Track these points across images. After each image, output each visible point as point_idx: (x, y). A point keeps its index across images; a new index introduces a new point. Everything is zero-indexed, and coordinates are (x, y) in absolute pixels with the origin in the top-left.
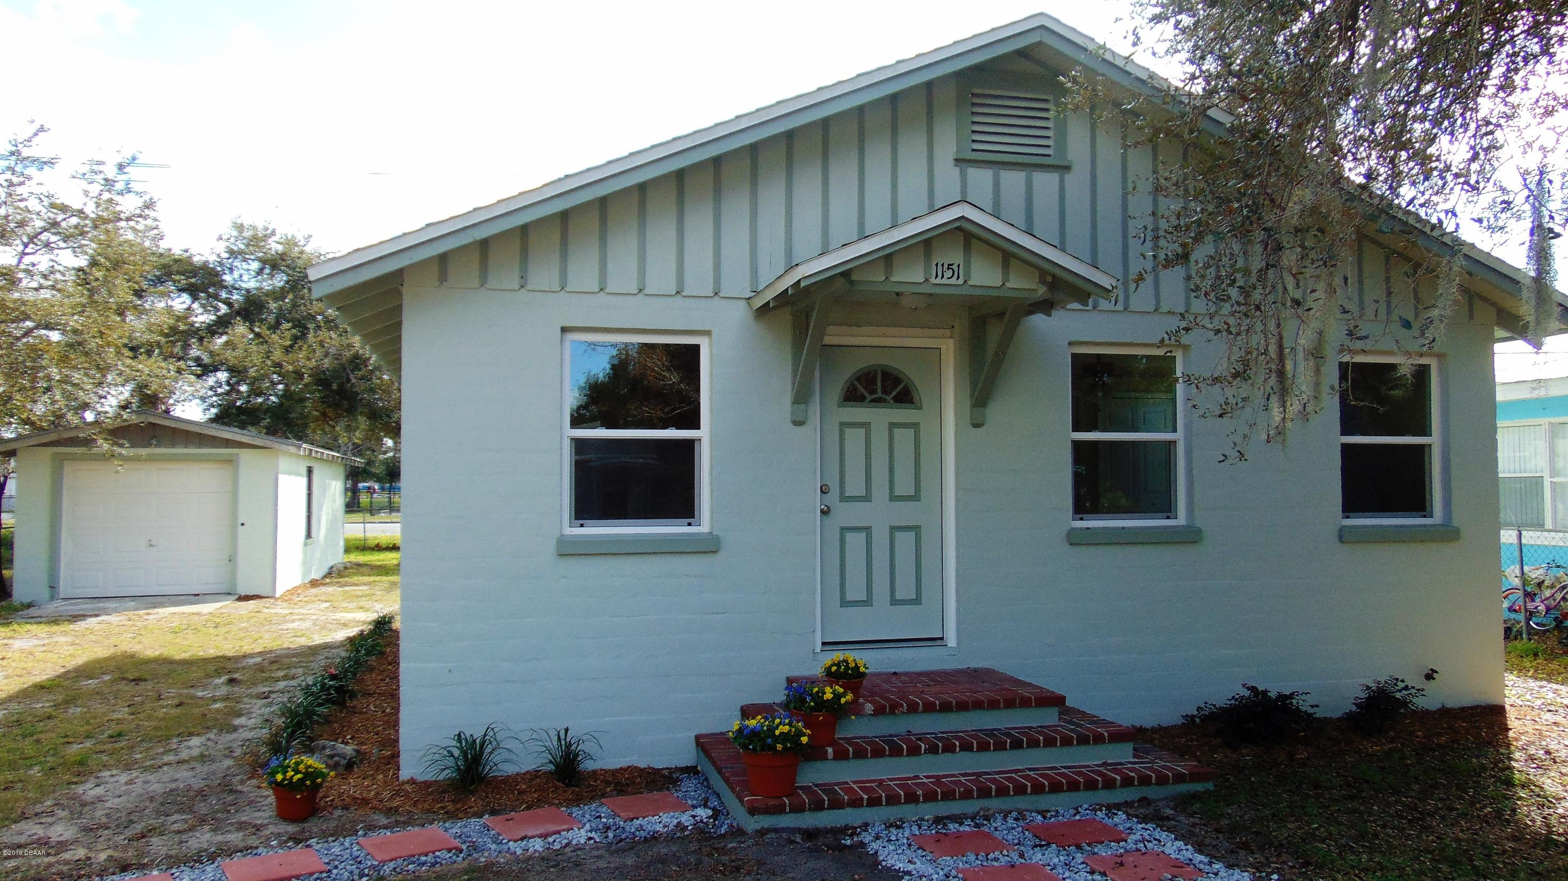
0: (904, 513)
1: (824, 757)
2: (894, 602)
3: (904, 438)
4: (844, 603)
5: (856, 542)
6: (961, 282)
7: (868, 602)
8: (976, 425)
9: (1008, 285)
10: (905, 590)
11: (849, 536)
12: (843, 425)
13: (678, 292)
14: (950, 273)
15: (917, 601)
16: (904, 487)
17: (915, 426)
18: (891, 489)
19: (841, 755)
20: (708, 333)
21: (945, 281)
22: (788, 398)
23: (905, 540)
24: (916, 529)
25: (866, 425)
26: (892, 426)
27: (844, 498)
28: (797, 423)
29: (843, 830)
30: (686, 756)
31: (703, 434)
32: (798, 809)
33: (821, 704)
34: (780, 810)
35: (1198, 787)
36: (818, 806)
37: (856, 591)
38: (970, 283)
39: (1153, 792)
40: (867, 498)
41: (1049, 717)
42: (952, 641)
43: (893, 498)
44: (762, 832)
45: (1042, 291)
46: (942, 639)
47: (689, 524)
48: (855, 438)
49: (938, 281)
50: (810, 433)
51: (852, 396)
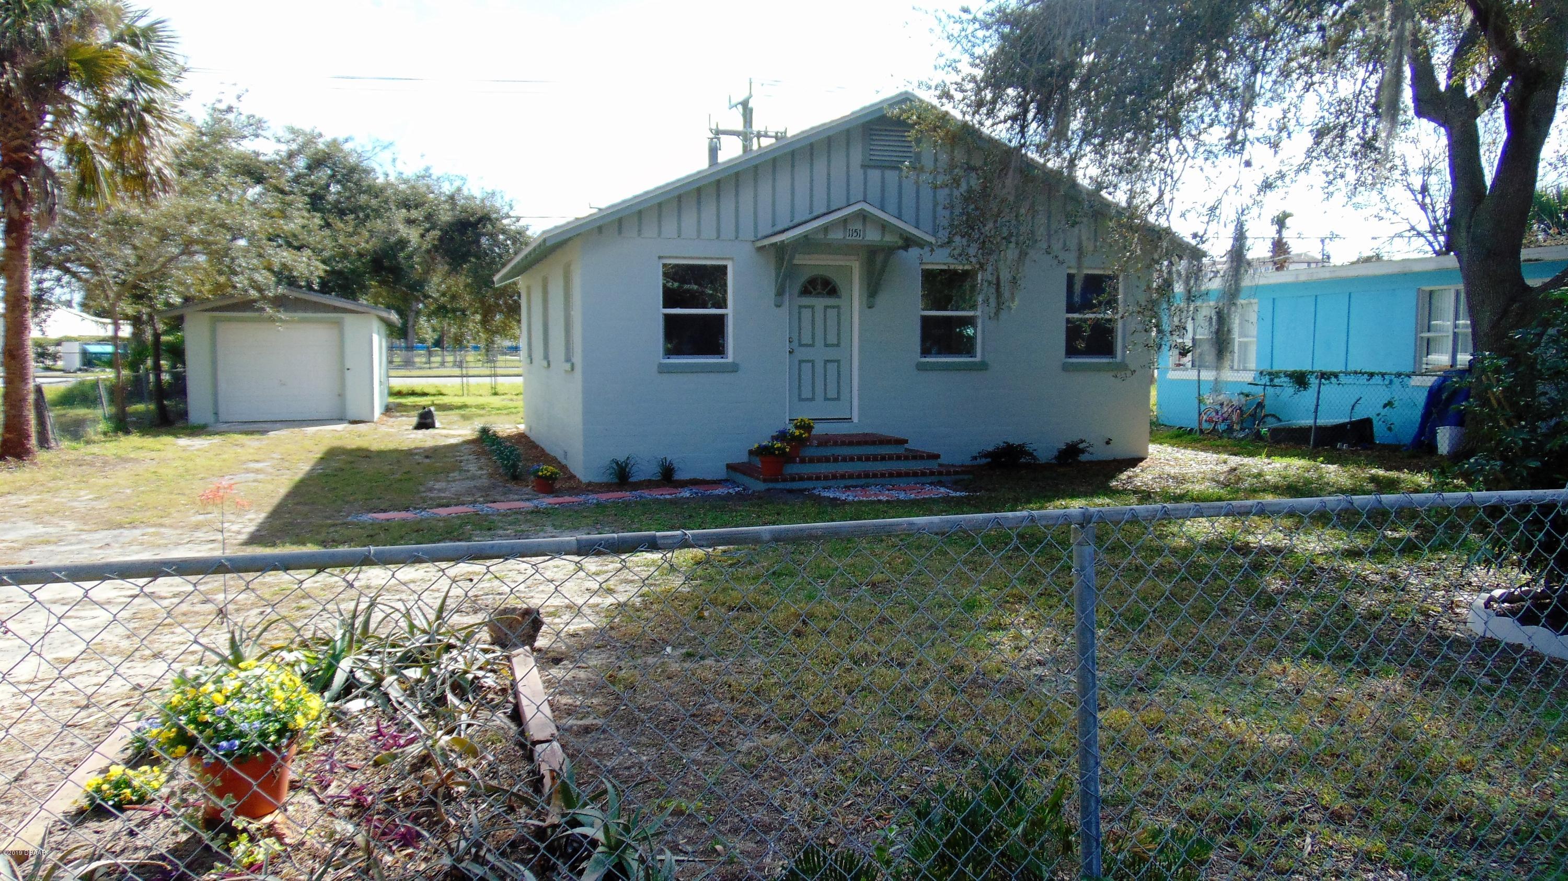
0: (832, 354)
1: (794, 462)
3: (832, 313)
4: (801, 399)
5: (806, 367)
6: (861, 238)
8: (870, 307)
9: (883, 240)
10: (832, 393)
11: (803, 365)
12: (800, 307)
13: (717, 238)
14: (856, 234)
15: (838, 399)
16: (832, 339)
17: (838, 307)
18: (825, 340)
19: (803, 461)
20: (732, 259)
21: (853, 238)
22: (772, 293)
23: (832, 368)
24: (838, 362)
25: (812, 307)
26: (826, 307)
27: (801, 345)
28: (778, 306)
29: (805, 490)
30: (722, 474)
31: (729, 311)
32: (785, 480)
33: (793, 438)
34: (777, 481)
35: (966, 477)
36: (793, 479)
37: (807, 393)
38: (865, 238)
39: (944, 478)
40: (812, 345)
41: (900, 450)
42: (855, 420)
43: (826, 345)
44: (769, 490)
45: (900, 242)
46: (851, 419)
47: (722, 358)
48: (807, 313)
49: (850, 238)
50: (784, 311)
51: (806, 291)
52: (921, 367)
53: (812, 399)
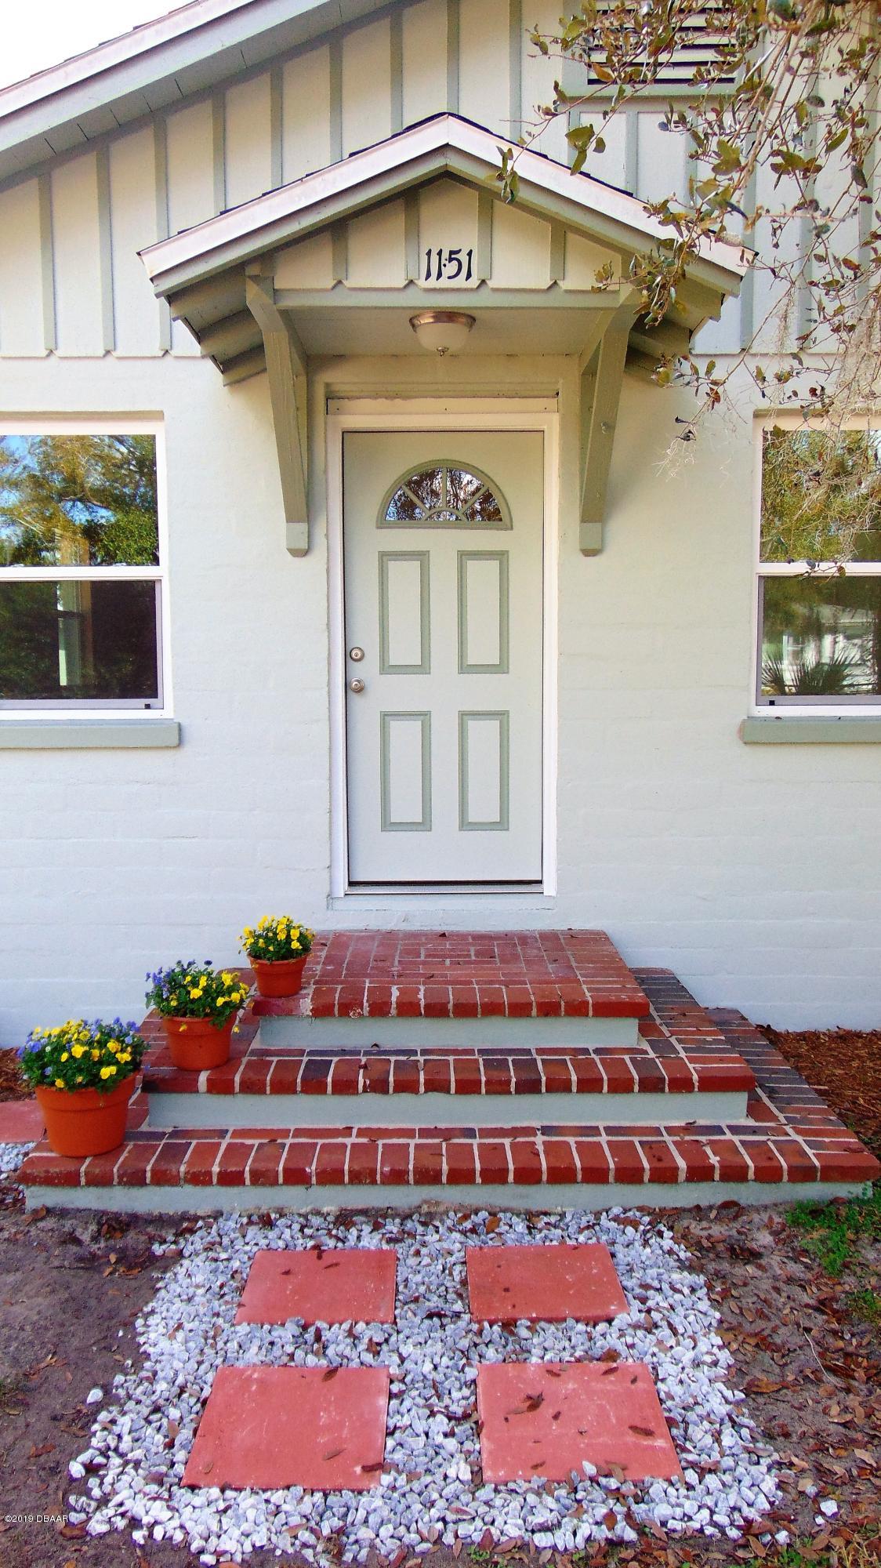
0: (484, 692)
1: (189, 1089)
2: (465, 825)
3: (482, 574)
4: (387, 824)
5: (405, 735)
6: (474, 282)
7: (425, 825)
8: (589, 553)
9: (564, 285)
10: (484, 808)
11: (395, 725)
12: (385, 557)
13: (108, 352)
14: (452, 268)
15: (502, 824)
16: (483, 650)
17: (501, 556)
18: (462, 655)
19: (219, 1086)
20: (158, 416)
21: (444, 283)
23: (484, 734)
24: (502, 716)
25: (422, 556)
26: (464, 556)
27: (386, 668)
28: (298, 552)
31: (164, 572)
32: (100, 1181)
34: (71, 1181)
35: (841, 1190)
36: (134, 1180)
37: (405, 808)
38: (491, 284)
39: (750, 1193)
40: (423, 668)
42: (549, 888)
43: (464, 668)
46: (540, 882)
47: (148, 707)
48: (403, 575)
49: (432, 282)
50: (323, 568)
51: (403, 510)
52: (754, 735)
53: (425, 824)
